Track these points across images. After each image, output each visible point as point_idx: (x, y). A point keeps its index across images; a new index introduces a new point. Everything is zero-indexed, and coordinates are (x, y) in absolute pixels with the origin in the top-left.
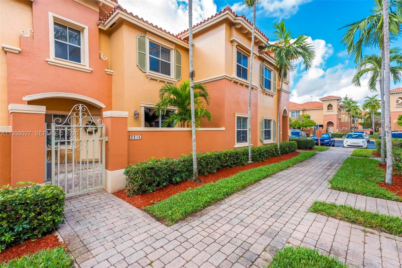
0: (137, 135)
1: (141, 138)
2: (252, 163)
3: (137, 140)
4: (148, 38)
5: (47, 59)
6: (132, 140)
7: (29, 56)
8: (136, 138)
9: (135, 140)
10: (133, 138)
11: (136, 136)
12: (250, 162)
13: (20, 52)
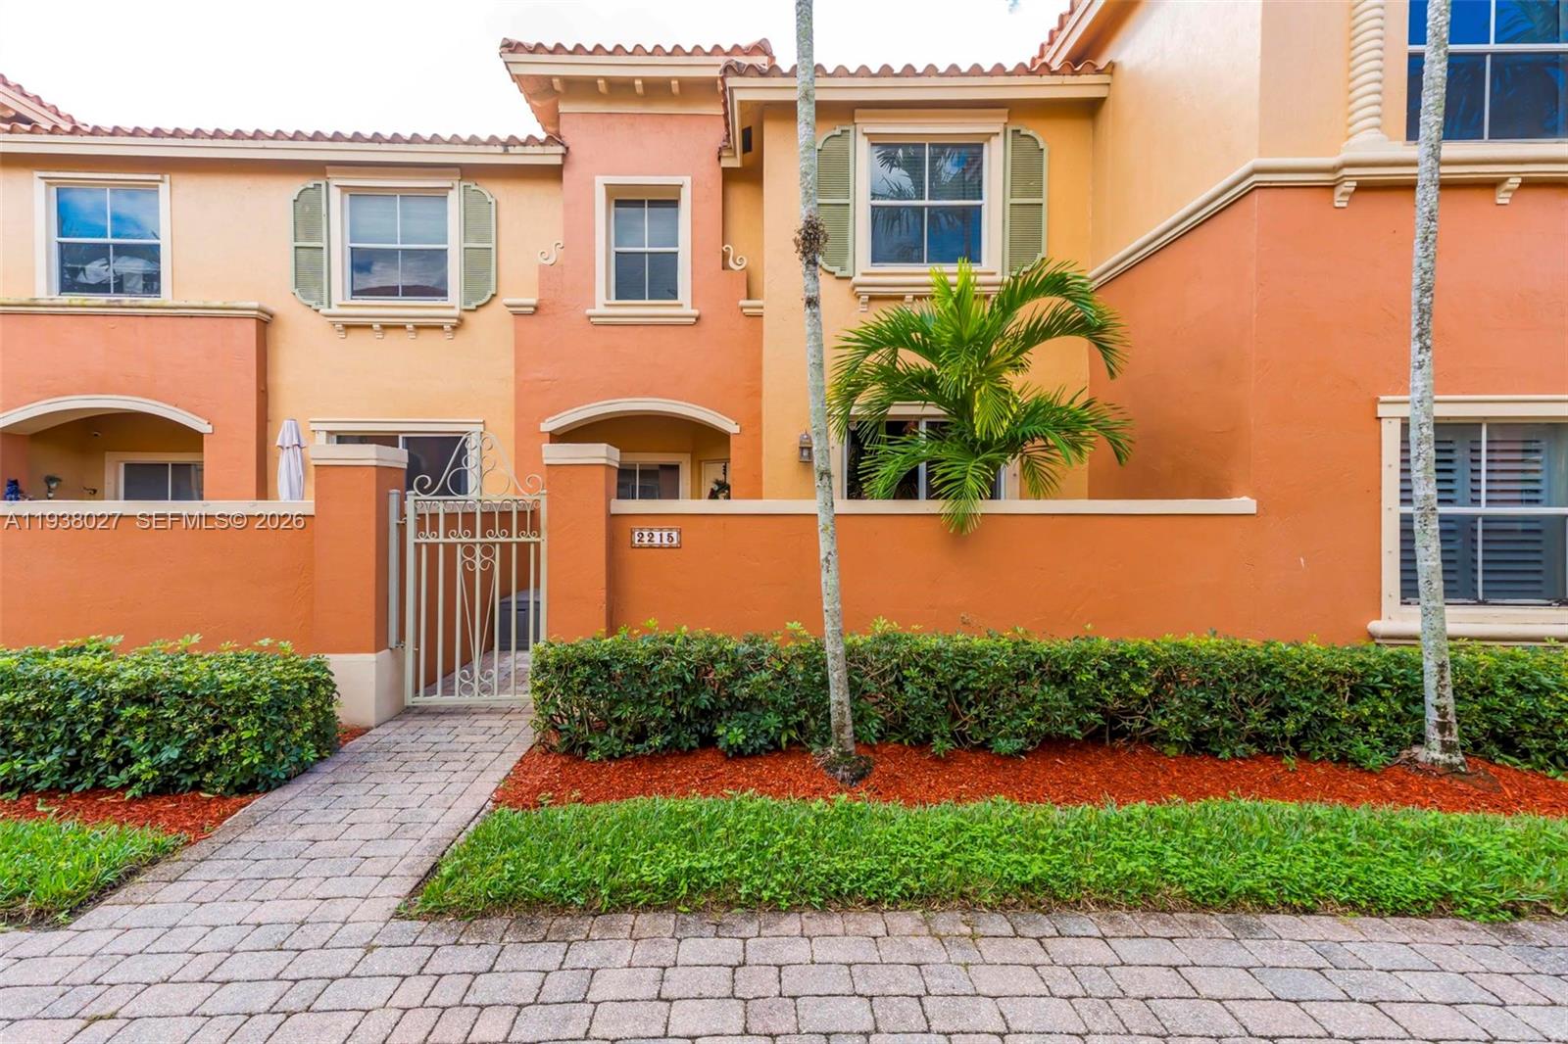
0: (661, 530)
1: (680, 542)
2: (1450, 766)
3: (661, 547)
4: (864, 134)
5: (589, 312)
6: (640, 547)
7: (554, 314)
8: (657, 540)
9: (651, 547)
10: (646, 539)
11: (657, 534)
12: (1436, 755)
13: (536, 308)
